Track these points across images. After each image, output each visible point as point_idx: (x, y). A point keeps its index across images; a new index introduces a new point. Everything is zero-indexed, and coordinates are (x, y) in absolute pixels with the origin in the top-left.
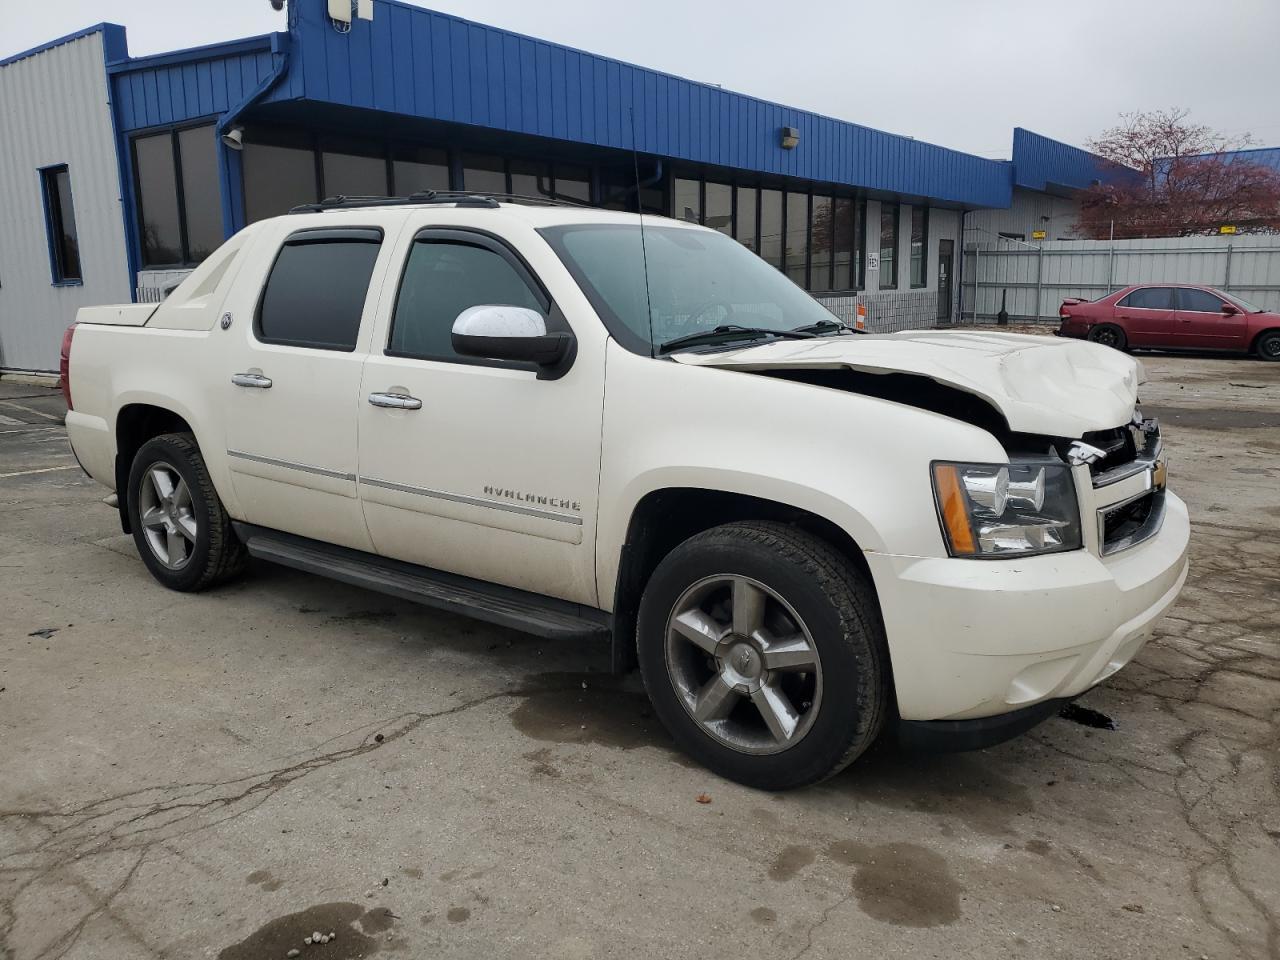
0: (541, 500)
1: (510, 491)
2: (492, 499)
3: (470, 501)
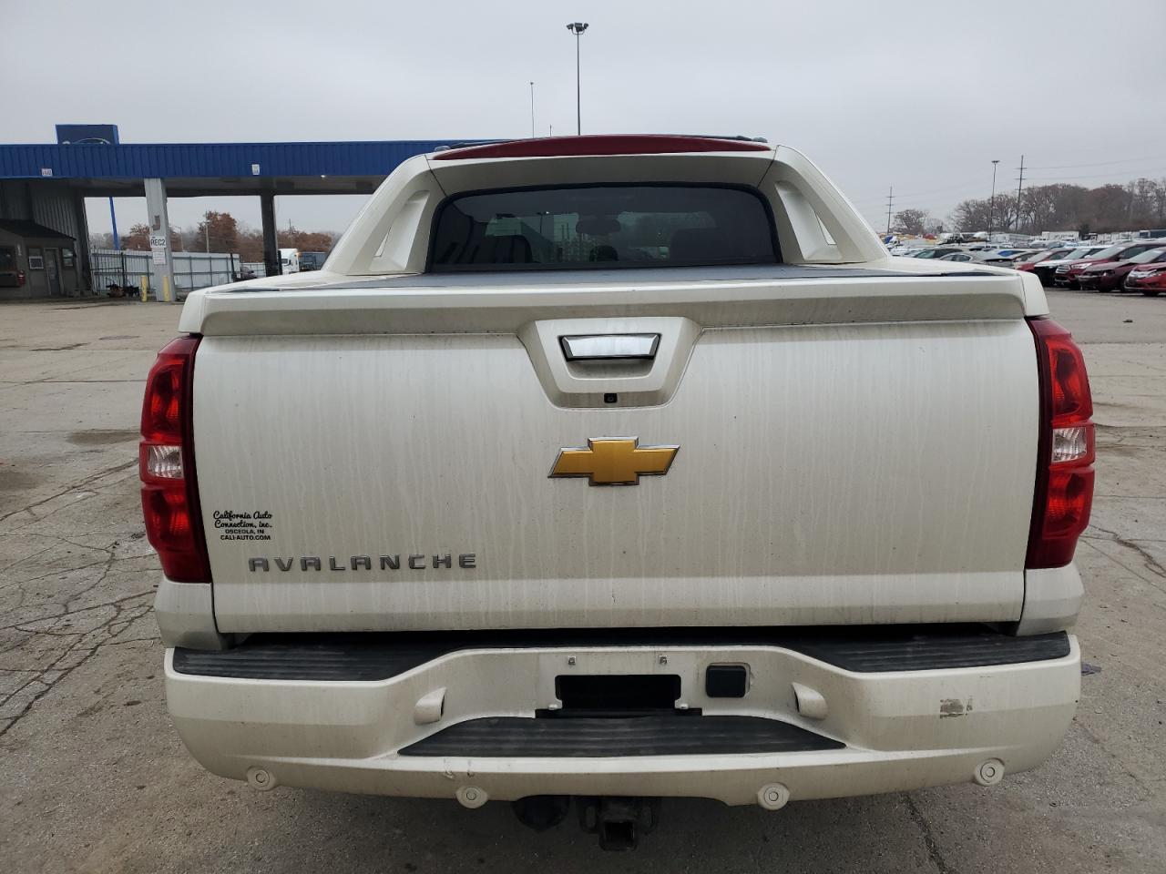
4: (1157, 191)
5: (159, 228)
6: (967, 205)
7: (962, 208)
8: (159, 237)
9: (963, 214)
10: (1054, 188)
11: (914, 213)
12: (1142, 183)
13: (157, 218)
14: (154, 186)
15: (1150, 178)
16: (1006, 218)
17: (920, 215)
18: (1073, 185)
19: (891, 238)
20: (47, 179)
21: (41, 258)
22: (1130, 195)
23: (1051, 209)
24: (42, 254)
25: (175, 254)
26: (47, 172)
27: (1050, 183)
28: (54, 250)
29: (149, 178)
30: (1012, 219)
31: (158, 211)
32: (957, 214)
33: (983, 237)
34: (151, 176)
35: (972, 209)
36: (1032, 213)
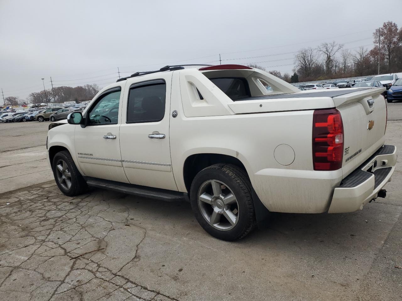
4: (93, 88)
6: (33, 94)
7: (31, 95)
9: (32, 97)
10: (62, 88)
11: (12, 98)
12: (88, 86)
15: (90, 84)
16: (48, 98)
17: (15, 98)
18: (68, 86)
19: (9, 107)
22: (85, 90)
23: (63, 95)
27: (60, 86)
30: (50, 98)
32: (30, 97)
33: (44, 105)
35: (35, 96)
36: (57, 96)
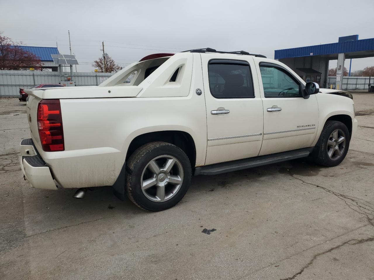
0: (309, 126)
1: (302, 125)
2: (299, 128)
3: (294, 131)
5: (340, 70)
8: (340, 72)
13: (340, 66)
14: (341, 56)
20: (311, 56)
21: (310, 79)
24: (310, 78)
25: (344, 77)
26: (311, 54)
28: (314, 77)
29: (340, 53)
31: (341, 64)
34: (341, 53)
